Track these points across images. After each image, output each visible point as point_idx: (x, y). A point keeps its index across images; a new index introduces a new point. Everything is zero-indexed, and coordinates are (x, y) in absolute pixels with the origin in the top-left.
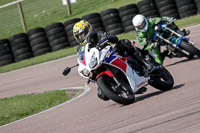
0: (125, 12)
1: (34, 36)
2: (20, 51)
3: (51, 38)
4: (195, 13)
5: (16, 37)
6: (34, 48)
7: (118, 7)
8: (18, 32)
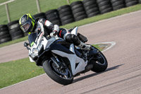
1: (75, 7)
2: (65, 18)
3: (87, 8)
5: (62, 8)
6: (75, 15)
8: (64, 4)
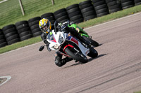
0: (33, 23)
4: (82, 21)
7: (27, 20)
